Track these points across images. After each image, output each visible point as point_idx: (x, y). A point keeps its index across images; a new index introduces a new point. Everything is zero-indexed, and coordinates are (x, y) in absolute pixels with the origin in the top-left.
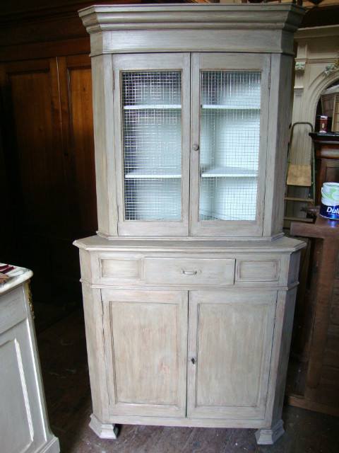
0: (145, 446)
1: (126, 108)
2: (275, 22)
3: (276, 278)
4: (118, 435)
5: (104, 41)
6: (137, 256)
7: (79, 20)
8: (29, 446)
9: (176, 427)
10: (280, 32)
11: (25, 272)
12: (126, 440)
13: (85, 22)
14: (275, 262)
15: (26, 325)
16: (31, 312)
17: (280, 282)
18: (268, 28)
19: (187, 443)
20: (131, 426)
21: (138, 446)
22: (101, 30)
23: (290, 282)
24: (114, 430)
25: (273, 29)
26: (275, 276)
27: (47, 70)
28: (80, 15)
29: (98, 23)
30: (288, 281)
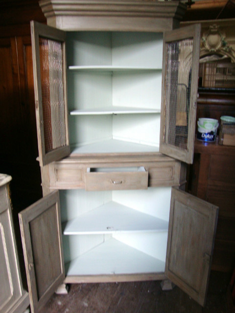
0: (88, 297)
1: (71, 68)
2: (169, 13)
3: (172, 178)
4: (69, 290)
5: (57, 23)
6: (81, 166)
7: (40, 8)
8: (10, 298)
9: (108, 283)
10: (172, 20)
11: (6, 177)
12: (74, 294)
13: (43, 10)
14: (172, 168)
15: (7, 213)
16: (11, 204)
17: (175, 181)
18: (164, 17)
19: (116, 293)
20: (77, 285)
21: (83, 297)
22: (55, 15)
23: (181, 181)
24: (66, 287)
25: (167, 17)
26: (172, 177)
27: (9, 46)
28: (40, 5)
29: (53, 10)
30: (180, 180)
